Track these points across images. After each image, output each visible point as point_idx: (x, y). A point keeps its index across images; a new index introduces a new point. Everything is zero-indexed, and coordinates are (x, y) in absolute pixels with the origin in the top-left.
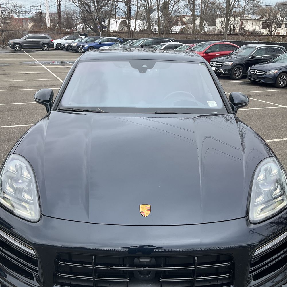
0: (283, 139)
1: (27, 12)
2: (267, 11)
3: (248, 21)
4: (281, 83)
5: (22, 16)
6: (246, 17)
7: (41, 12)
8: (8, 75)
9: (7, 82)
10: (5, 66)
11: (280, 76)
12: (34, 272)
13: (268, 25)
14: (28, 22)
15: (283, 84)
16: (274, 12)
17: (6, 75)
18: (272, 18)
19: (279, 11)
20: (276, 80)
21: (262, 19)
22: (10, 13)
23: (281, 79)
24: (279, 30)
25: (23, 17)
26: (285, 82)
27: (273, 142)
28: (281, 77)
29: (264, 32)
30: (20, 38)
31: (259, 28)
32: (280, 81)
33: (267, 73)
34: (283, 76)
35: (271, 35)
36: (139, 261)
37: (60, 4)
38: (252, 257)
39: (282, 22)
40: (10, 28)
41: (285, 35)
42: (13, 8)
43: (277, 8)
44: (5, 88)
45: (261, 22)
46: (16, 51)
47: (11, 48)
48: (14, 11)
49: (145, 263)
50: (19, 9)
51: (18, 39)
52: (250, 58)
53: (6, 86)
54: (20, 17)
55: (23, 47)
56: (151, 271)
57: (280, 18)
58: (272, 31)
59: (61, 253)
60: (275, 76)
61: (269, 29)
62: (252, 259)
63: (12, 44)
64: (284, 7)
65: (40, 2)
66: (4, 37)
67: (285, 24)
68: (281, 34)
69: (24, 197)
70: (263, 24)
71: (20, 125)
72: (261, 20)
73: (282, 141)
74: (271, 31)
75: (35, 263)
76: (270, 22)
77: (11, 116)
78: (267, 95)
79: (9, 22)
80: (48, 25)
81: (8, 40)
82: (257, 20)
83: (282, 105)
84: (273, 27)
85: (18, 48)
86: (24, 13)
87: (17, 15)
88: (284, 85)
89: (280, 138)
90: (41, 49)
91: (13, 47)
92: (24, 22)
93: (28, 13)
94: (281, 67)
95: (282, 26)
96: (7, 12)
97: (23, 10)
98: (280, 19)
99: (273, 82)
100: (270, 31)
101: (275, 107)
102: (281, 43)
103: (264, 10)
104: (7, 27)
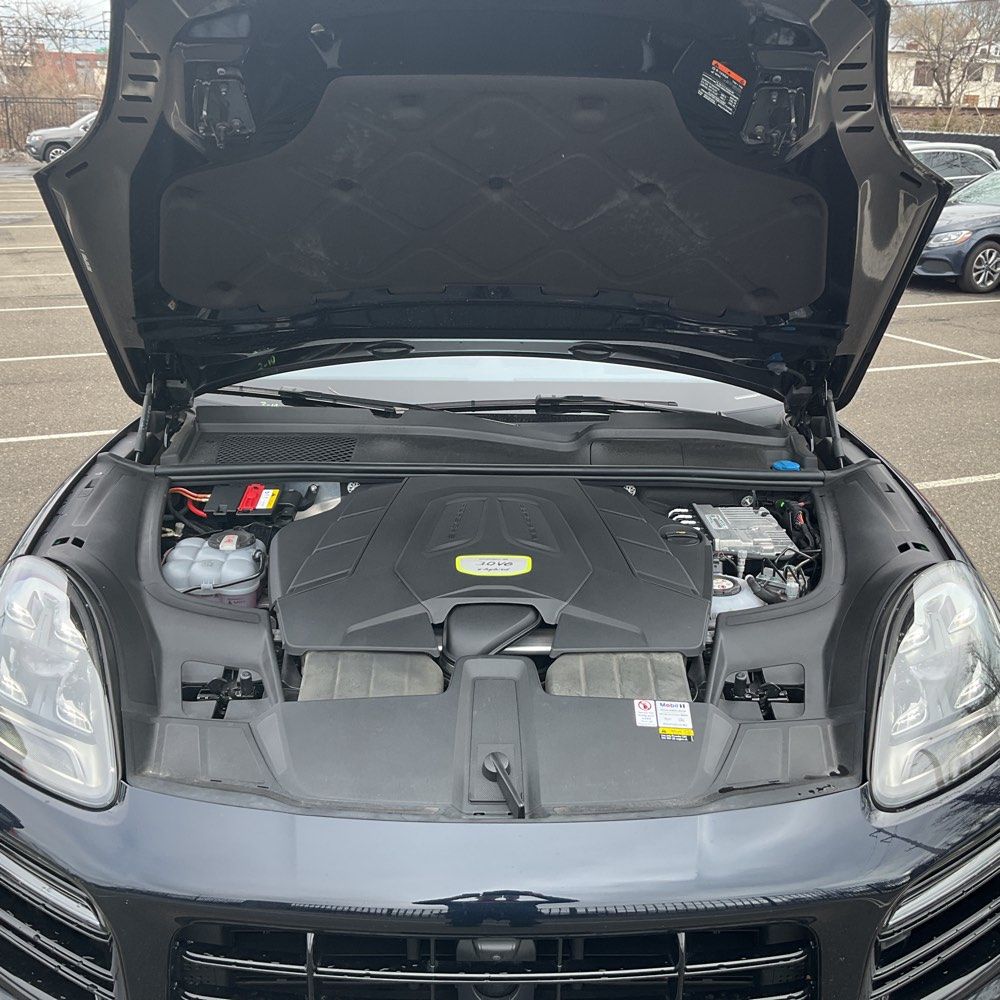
0: (988, 477)
1: (91, 32)
2: (931, 22)
4: (980, 275)
5: (75, 46)
8: (26, 256)
9: (21, 279)
10: (13, 222)
11: (977, 251)
12: (100, 988)
13: (935, 70)
14: (97, 67)
15: (988, 280)
16: (955, 26)
17: (19, 257)
18: (949, 45)
19: (974, 23)
20: (963, 266)
21: (914, 51)
22: (31, 36)
23: (980, 262)
24: (973, 88)
25: (76, 51)
26: (994, 273)
27: (953, 486)
28: (980, 256)
29: (921, 96)
30: (67, 125)
31: (905, 84)
32: (976, 270)
33: (931, 242)
34: (988, 251)
35: (947, 108)
36: (476, 948)
38: (885, 929)
39: (985, 60)
40: (33, 90)
41: (994, 105)
42: (44, 18)
43: (966, 11)
44: (16, 302)
45: (912, 62)
47: (35, 158)
48: (46, 30)
49: (496, 957)
50: (62, 21)
51: (60, 126)
53: (19, 293)
54: (66, 51)
56: (517, 985)
57: (977, 48)
58: (949, 94)
59: (191, 923)
60: (960, 252)
61: (939, 84)
62: (884, 937)
63: (39, 146)
64: (990, 8)
66: (10, 120)
67: (994, 68)
68: (980, 105)
69: (61, 713)
70: (920, 67)
71: (66, 432)
72: (910, 55)
73: (985, 482)
74: (945, 91)
75: (101, 955)
76: (942, 59)
77: (35, 400)
78: (931, 320)
79: (27, 67)
81: (26, 130)
82: (897, 52)
83: (984, 355)
84: (953, 77)
86: (82, 34)
87: (56, 43)
88: (991, 283)
89: (977, 473)
91: (44, 156)
92: (82, 67)
93: (96, 34)
94: (982, 219)
95: (985, 76)
96: (21, 32)
97: (78, 27)
98: (979, 50)
99: (951, 274)
100: (942, 91)
101: (959, 363)
102: (982, 135)
103: (923, 18)
104: (21, 85)
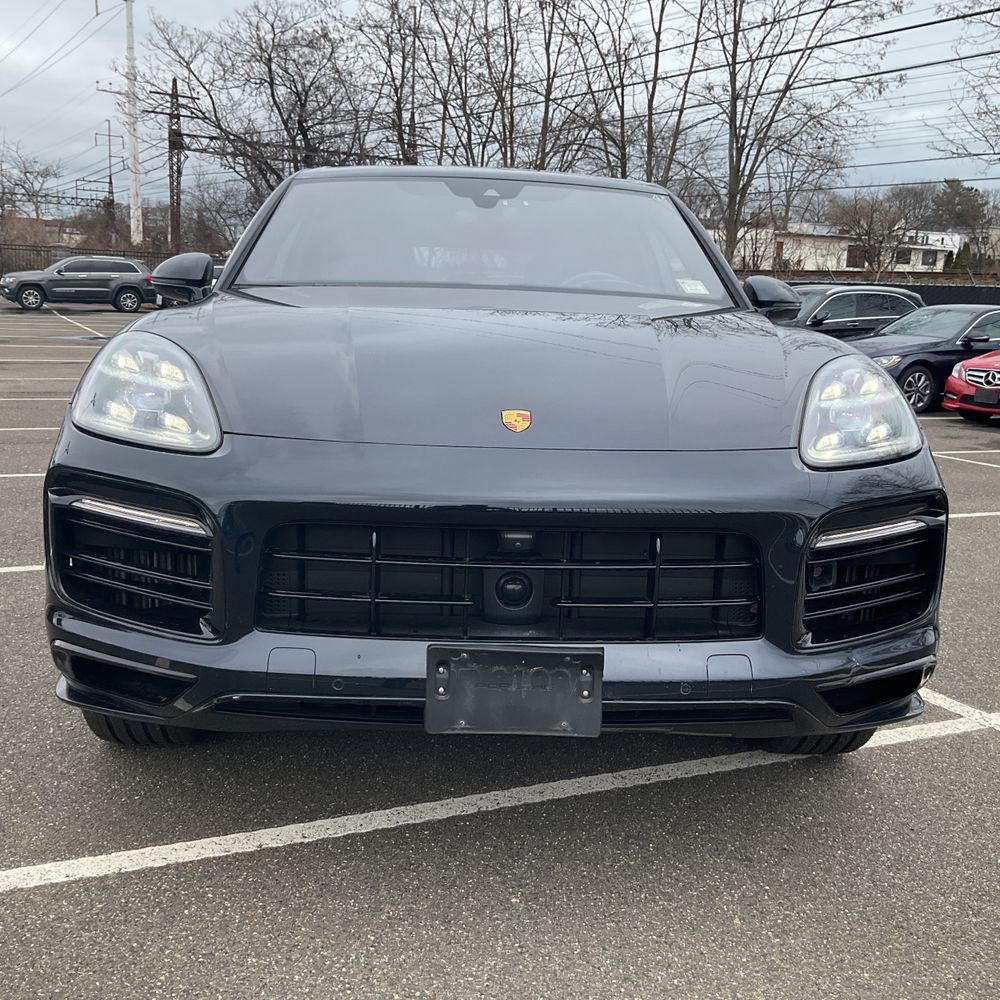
1: (63, 198)
3: (801, 239)
4: (911, 397)
6: (794, 227)
7: (113, 201)
11: (907, 374)
13: (866, 251)
14: (65, 233)
15: (918, 402)
21: (846, 236)
23: (910, 384)
26: (924, 396)
28: (910, 378)
30: (41, 268)
31: (838, 264)
34: (917, 374)
37: (179, 172)
39: (913, 246)
42: (22, 176)
45: (844, 245)
46: (25, 309)
47: (8, 299)
50: (40, 179)
52: (808, 323)
54: (45, 218)
55: (50, 298)
61: (870, 264)
63: (13, 286)
64: (916, 202)
65: (110, 167)
67: (921, 252)
70: (852, 249)
72: (842, 238)
76: (873, 243)
80: (137, 238)
82: (831, 236)
85: (32, 299)
86: (54, 200)
88: (921, 404)
90: (113, 308)
91: (17, 296)
93: (69, 200)
94: (910, 347)
95: (913, 258)
98: (906, 237)
103: (853, 204)
